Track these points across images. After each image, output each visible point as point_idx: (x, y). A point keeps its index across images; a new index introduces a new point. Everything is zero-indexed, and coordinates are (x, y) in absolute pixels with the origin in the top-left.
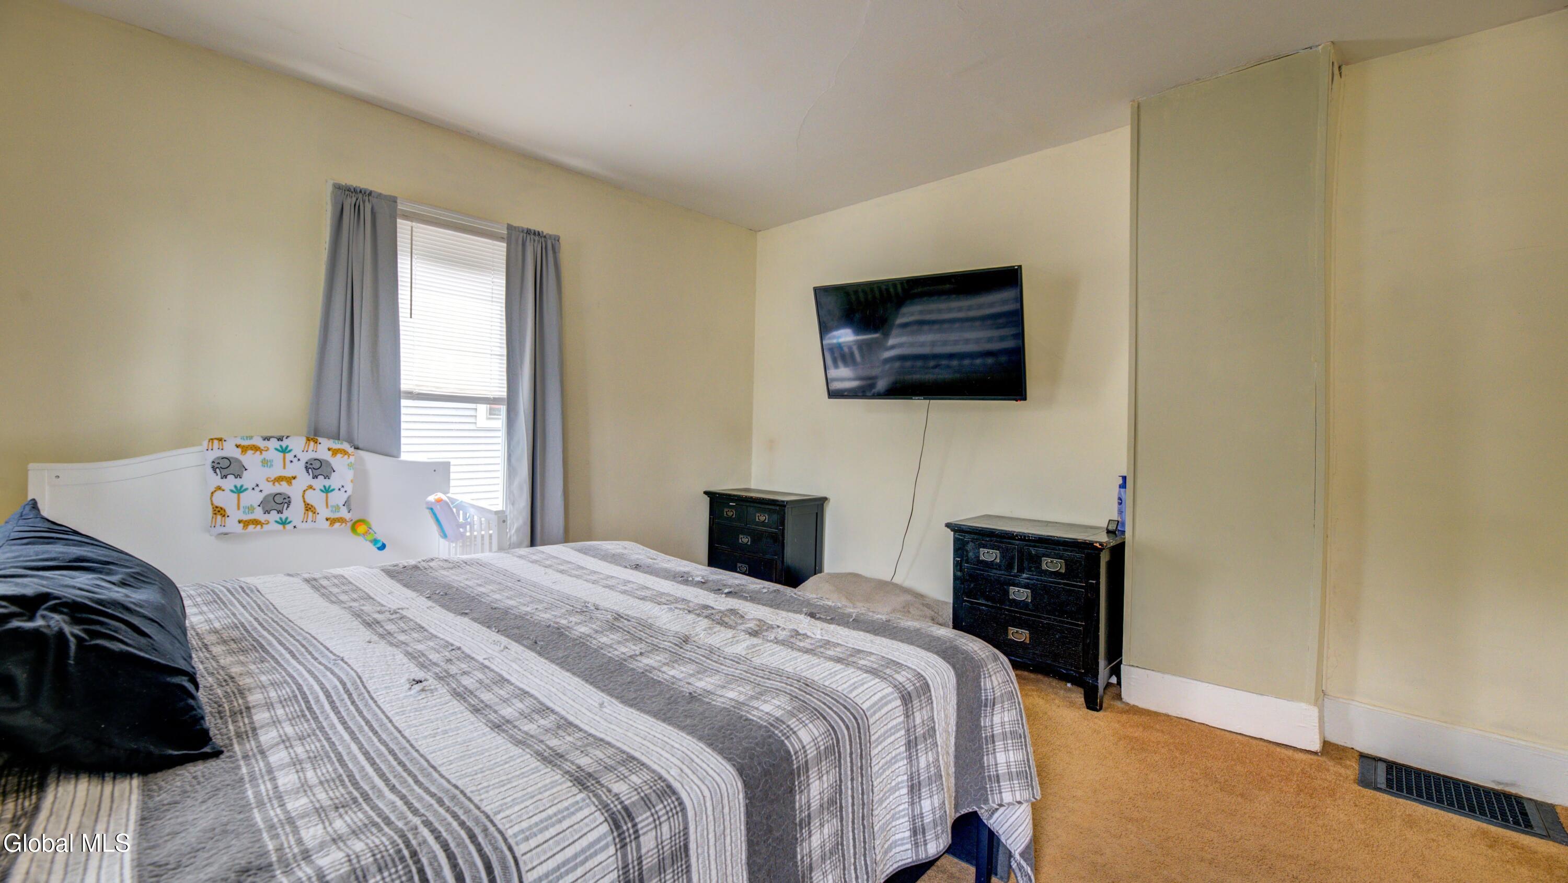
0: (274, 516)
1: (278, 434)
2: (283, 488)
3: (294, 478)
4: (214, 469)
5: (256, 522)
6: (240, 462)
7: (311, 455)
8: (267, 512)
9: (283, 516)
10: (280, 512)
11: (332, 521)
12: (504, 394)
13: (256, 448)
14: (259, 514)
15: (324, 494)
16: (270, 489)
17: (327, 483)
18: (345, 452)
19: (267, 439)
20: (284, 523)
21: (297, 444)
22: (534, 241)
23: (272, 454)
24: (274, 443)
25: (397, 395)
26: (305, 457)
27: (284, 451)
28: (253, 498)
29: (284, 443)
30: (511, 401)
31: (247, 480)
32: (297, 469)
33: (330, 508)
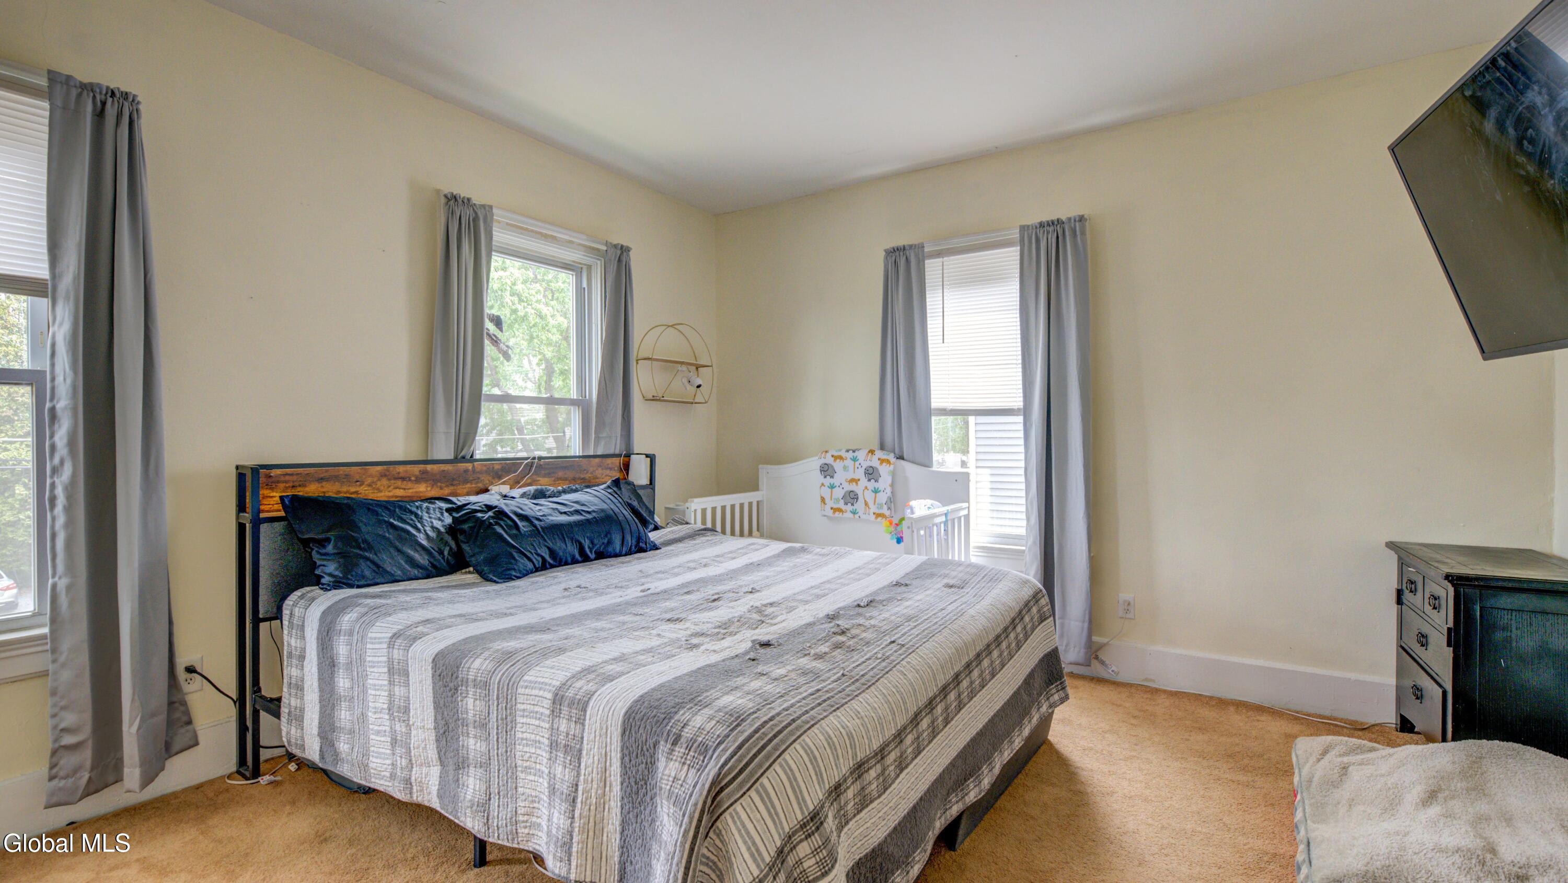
0: (849, 507)
1: (854, 448)
2: (853, 487)
3: (859, 480)
4: (821, 471)
5: (840, 510)
6: (832, 466)
7: (869, 463)
8: (846, 504)
9: (854, 508)
10: (852, 505)
11: (878, 515)
12: (1018, 403)
13: (841, 458)
14: (841, 505)
15: (874, 494)
16: (848, 487)
17: (876, 485)
18: (888, 462)
19: (848, 451)
20: (854, 513)
21: (861, 455)
22: (1048, 233)
23: (849, 463)
24: (850, 454)
25: (929, 412)
26: (865, 464)
27: (855, 459)
28: (839, 493)
29: (855, 454)
30: (1026, 411)
31: (837, 480)
32: (860, 474)
33: (876, 505)
